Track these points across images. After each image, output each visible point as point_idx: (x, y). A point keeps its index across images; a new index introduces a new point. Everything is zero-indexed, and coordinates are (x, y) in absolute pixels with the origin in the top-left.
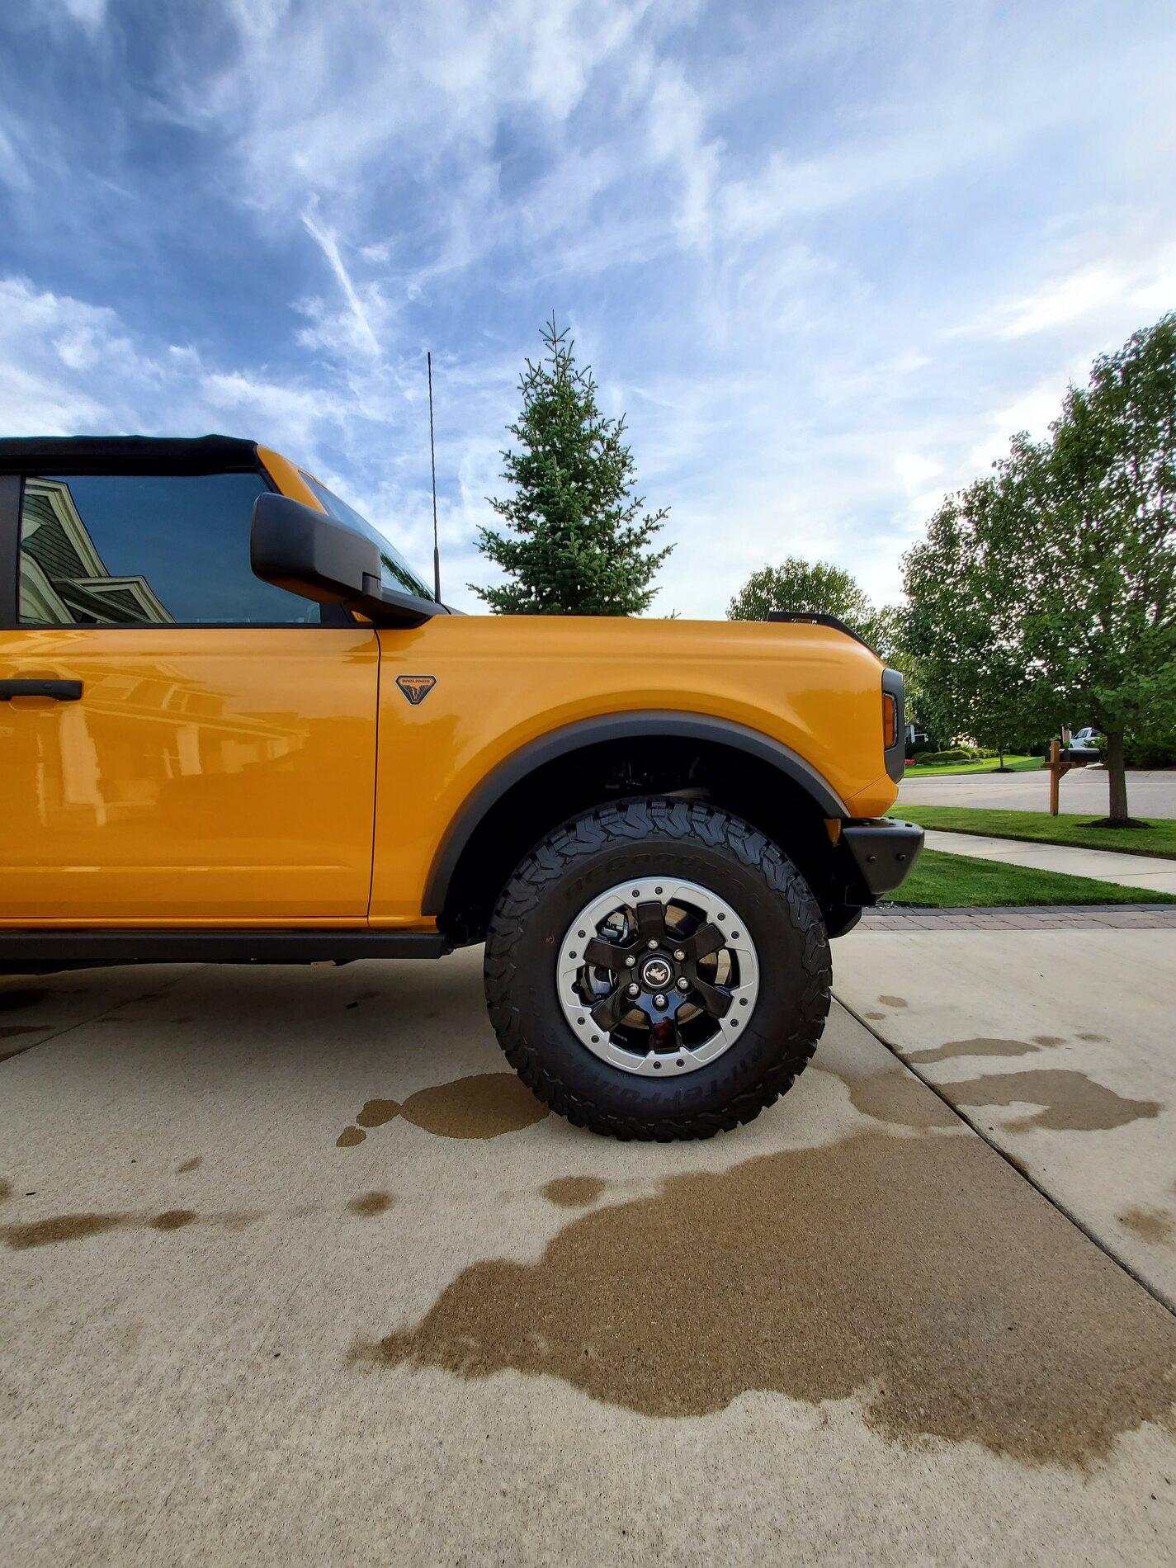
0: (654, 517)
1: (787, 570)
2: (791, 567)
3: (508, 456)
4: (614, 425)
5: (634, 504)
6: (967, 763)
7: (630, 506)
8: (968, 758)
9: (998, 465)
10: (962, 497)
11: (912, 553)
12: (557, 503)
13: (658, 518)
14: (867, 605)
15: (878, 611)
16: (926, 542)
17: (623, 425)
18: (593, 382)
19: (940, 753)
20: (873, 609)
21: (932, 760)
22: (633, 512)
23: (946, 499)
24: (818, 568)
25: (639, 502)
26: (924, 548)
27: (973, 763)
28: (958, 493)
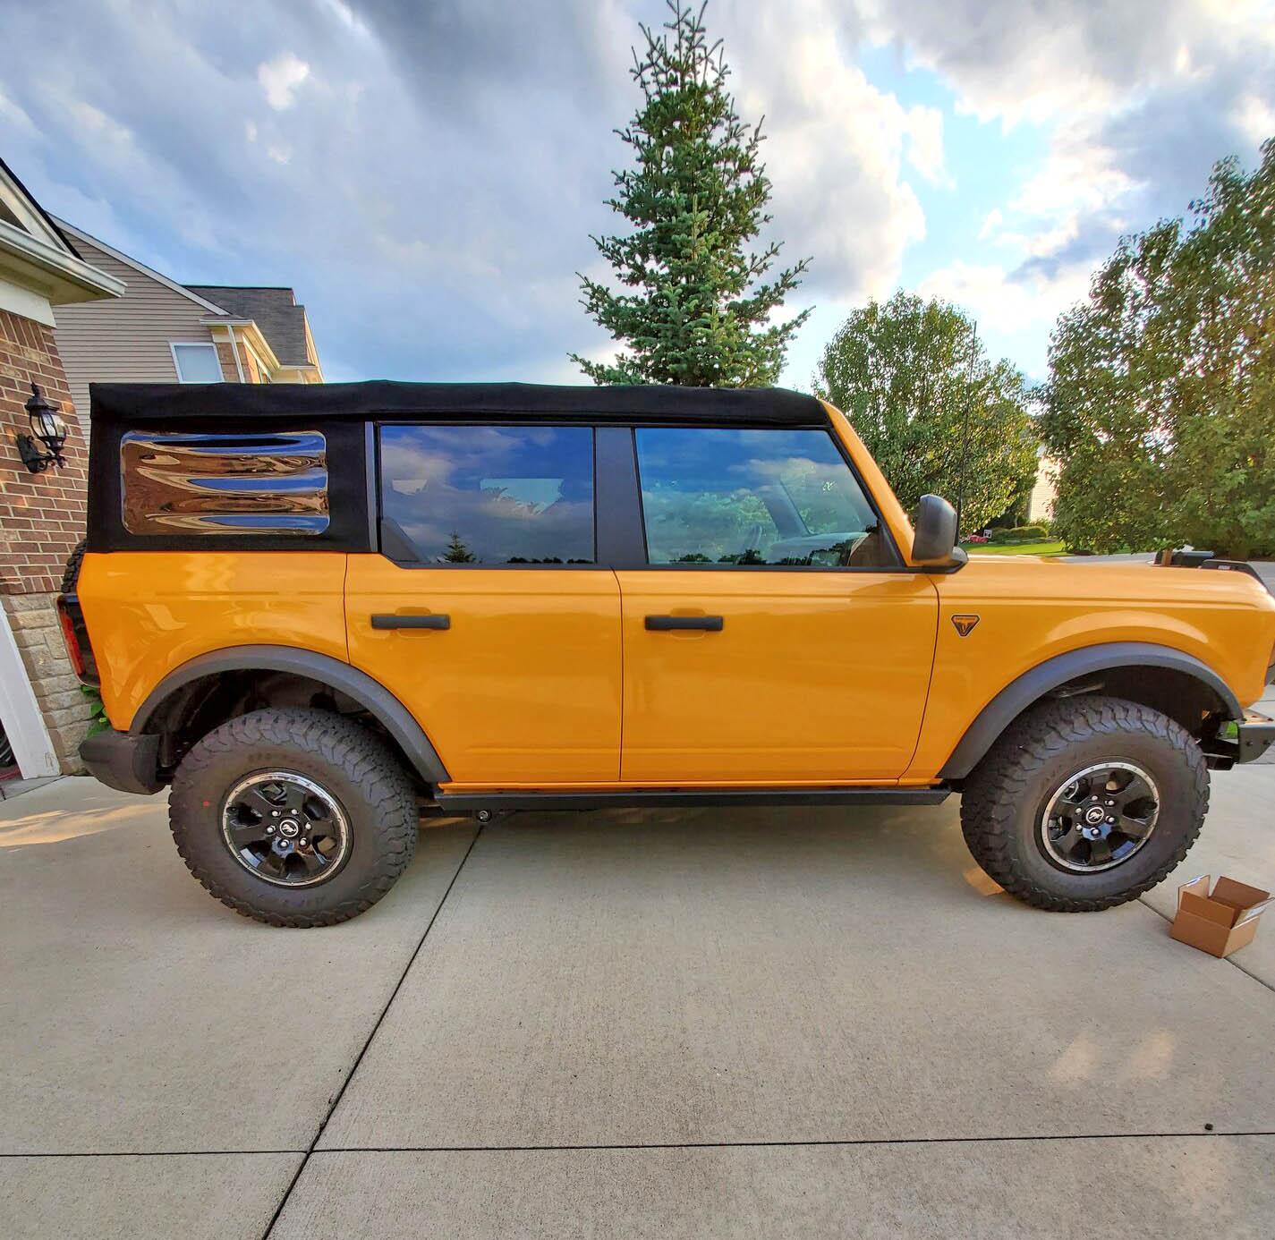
0: (792, 271)
1: (895, 310)
2: (901, 302)
3: (621, 179)
4: (750, 133)
5: (769, 252)
6: (1043, 542)
7: (765, 255)
8: (1045, 536)
9: (1195, 208)
10: (1138, 242)
11: (1070, 316)
12: (689, 258)
13: (796, 272)
14: (981, 358)
15: (993, 365)
16: (1089, 303)
17: (760, 134)
18: (726, 67)
19: (1016, 529)
20: (987, 363)
21: (1007, 537)
22: (768, 261)
23: (1121, 243)
24: (933, 307)
25: (776, 249)
26: (1084, 310)
27: (1049, 541)
28: (1135, 236)
